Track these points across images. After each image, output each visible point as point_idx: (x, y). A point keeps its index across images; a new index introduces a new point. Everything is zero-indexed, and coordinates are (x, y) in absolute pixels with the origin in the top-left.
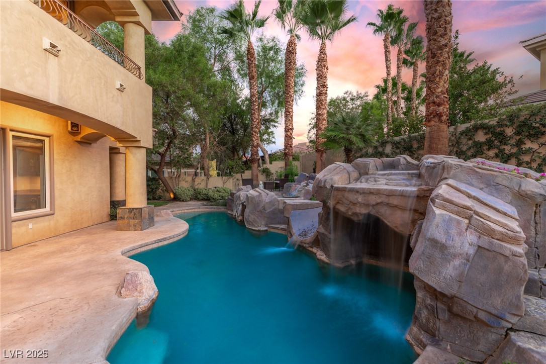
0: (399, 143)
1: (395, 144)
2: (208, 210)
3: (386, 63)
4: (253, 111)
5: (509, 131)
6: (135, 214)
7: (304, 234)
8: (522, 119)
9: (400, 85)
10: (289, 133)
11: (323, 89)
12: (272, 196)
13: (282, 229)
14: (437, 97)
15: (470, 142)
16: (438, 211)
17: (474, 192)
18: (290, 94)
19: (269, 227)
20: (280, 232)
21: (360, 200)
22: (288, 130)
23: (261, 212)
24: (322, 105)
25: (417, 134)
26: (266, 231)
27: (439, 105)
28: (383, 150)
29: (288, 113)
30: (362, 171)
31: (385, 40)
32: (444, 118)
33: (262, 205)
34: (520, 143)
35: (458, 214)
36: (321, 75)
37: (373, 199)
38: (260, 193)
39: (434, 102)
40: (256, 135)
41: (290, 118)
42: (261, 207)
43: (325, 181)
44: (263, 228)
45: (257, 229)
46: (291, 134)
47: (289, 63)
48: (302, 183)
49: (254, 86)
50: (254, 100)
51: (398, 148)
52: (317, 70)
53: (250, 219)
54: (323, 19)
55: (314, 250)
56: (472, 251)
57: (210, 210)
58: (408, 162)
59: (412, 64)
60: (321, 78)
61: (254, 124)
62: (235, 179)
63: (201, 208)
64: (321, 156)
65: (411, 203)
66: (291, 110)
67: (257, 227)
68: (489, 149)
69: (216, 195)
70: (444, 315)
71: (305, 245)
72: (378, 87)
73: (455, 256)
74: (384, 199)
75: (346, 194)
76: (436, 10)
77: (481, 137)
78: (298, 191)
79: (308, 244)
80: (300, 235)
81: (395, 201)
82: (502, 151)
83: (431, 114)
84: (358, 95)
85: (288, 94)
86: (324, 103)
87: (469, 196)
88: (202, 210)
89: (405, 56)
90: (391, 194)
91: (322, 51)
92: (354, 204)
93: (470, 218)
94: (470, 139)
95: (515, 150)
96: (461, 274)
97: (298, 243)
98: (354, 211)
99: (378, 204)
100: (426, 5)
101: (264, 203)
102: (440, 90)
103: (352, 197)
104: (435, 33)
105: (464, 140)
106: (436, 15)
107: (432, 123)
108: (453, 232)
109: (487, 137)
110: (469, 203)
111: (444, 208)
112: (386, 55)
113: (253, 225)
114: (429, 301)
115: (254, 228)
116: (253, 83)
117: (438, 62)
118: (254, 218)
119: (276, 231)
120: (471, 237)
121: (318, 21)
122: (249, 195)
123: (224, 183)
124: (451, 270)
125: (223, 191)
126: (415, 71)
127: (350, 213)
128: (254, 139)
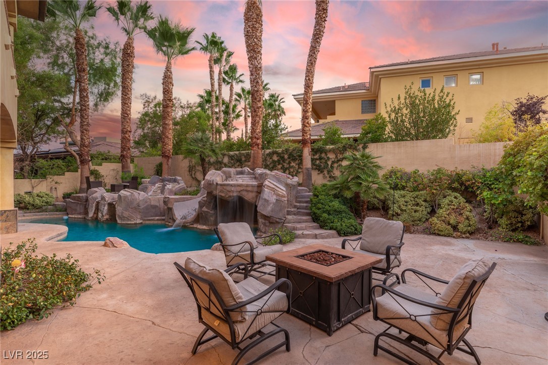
0: (233, 156)
1: (231, 157)
2: (36, 217)
3: (211, 81)
4: (84, 108)
5: (286, 157)
6: (7, 217)
7: (184, 217)
8: (290, 151)
9: (221, 101)
10: (127, 136)
11: (169, 103)
12: (144, 195)
13: (158, 220)
14: (257, 134)
15: (271, 160)
16: (266, 190)
17: (275, 183)
18: (128, 96)
19: (144, 220)
20: (156, 222)
21: (232, 189)
22: (126, 132)
23: (135, 208)
24: (169, 116)
25: (244, 152)
26: (142, 223)
27: (258, 139)
28: (222, 160)
29: (126, 115)
30: (228, 175)
31: (210, 61)
32: (260, 146)
33: (136, 203)
34: (289, 163)
35: (271, 190)
36: (168, 90)
37: (239, 189)
38: (132, 193)
39: (255, 137)
40: (87, 134)
41: (128, 121)
42: (135, 204)
43: (213, 181)
44: (139, 221)
45: (133, 223)
46: (129, 136)
47: (128, 65)
48: (156, 185)
49: (84, 80)
50: (85, 95)
51: (232, 160)
52: (163, 84)
53: (125, 216)
54: (171, 44)
55: (195, 226)
56: (275, 201)
57: (40, 217)
58: (249, 171)
59: (228, 83)
60: (168, 93)
61: (84, 122)
62: (53, 183)
63: (28, 216)
64: (168, 161)
65: (255, 189)
66: (129, 112)
67: (133, 221)
68: (279, 165)
69: (37, 200)
70: (268, 224)
71: (186, 224)
72: (202, 97)
73: (271, 203)
74: (245, 188)
75: (225, 187)
76: (256, 87)
77: (275, 158)
78: (153, 191)
79: (190, 223)
80: (181, 219)
81: (249, 189)
82: (283, 166)
83: (254, 143)
84: (188, 105)
85: (126, 95)
86: (170, 115)
87: (274, 185)
88: (28, 218)
89: (224, 75)
90: (247, 186)
91: (168, 69)
92: (229, 192)
93: (274, 191)
94: (271, 158)
95: (288, 166)
96: (272, 209)
97: (182, 224)
98: (229, 195)
99: (241, 190)
100: (251, 81)
101: (138, 200)
102: (258, 131)
103: (229, 188)
104: (256, 99)
105: (268, 159)
106: (256, 89)
107: (255, 148)
108: (270, 195)
109: (278, 158)
110: (274, 187)
111: (267, 188)
112: (211, 74)
113: (128, 220)
114: (263, 221)
115: (129, 223)
116: (84, 76)
117: (257, 115)
118: (129, 214)
119: (152, 222)
120: (275, 197)
121: (166, 44)
122: (122, 195)
123: (33, 187)
124: (269, 208)
125: (46, 196)
126: (231, 90)
127: (227, 196)
128: (85, 138)
